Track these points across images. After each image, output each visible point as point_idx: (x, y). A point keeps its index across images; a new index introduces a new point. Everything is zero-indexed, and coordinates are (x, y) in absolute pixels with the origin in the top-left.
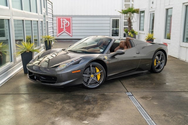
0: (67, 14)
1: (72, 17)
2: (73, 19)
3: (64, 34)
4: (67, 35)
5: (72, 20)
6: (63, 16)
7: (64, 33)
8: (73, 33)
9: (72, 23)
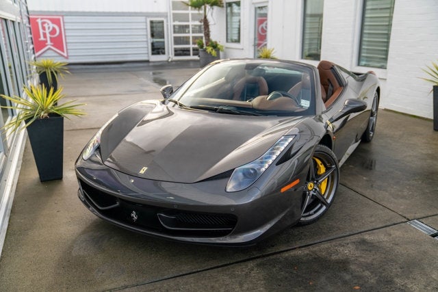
0: (52, 9)
1: (63, 16)
2: (67, 19)
3: (50, 53)
4: (57, 55)
5: (64, 23)
6: (41, 13)
7: (50, 51)
8: (69, 51)
9: (65, 30)
